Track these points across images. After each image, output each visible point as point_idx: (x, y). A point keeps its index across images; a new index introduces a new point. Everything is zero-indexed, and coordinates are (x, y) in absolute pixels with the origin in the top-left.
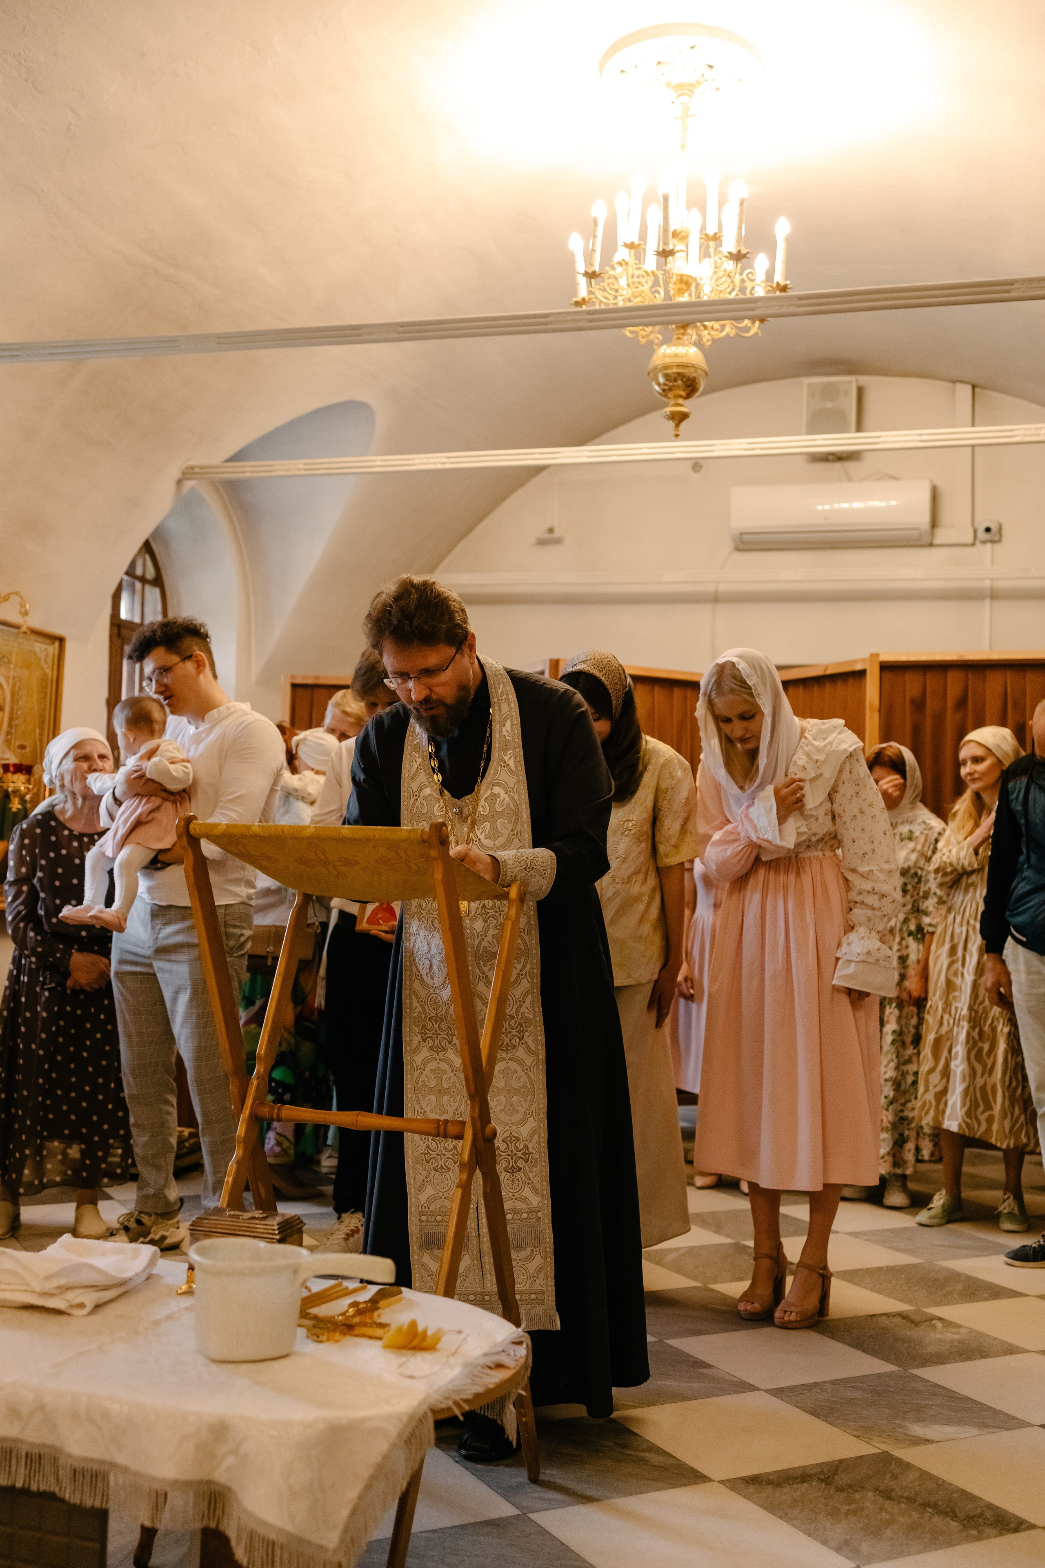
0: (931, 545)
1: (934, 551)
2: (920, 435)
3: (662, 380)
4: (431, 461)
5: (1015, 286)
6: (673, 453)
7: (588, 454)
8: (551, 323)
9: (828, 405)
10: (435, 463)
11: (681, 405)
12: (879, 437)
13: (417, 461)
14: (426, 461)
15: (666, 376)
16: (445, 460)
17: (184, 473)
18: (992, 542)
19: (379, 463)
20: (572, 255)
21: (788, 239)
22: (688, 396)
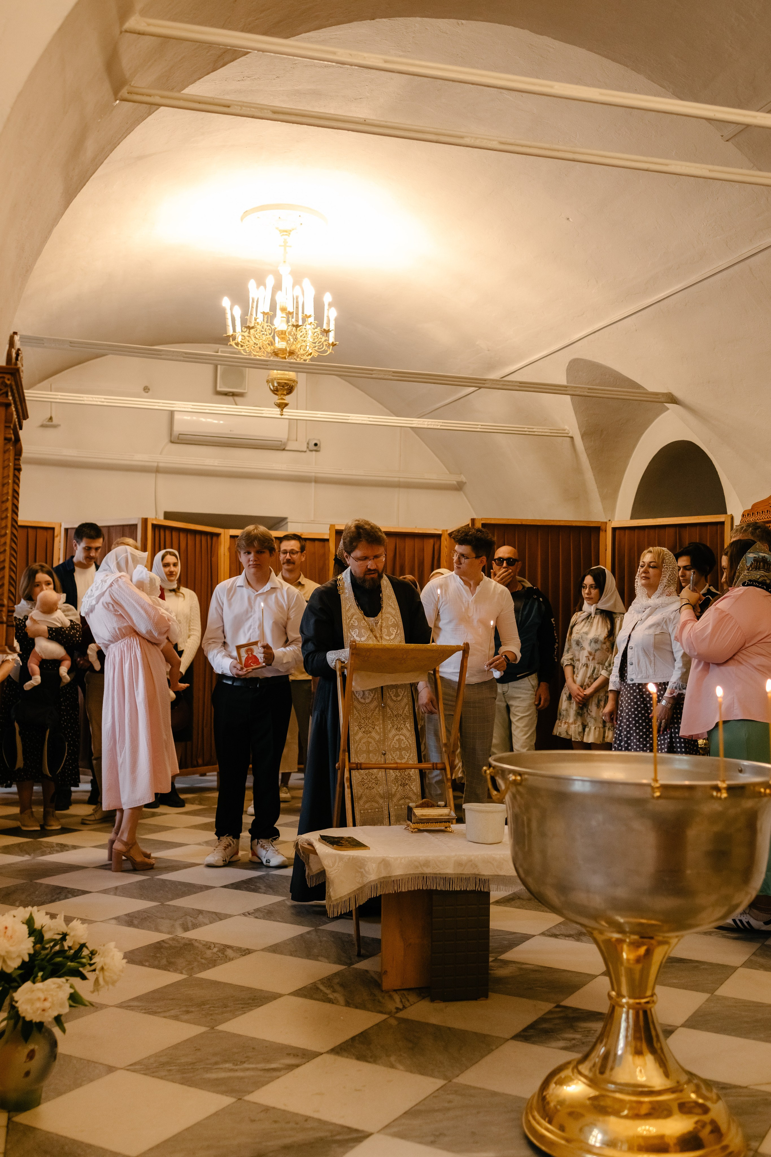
0: (284, 450)
1: (284, 453)
2: (369, 418)
3: (276, 384)
4: (94, 399)
6: (241, 412)
10: (96, 401)
11: (284, 399)
13: (86, 399)
14: (91, 399)
16: (103, 400)
18: (316, 451)
19: (60, 397)
21: (336, 320)
22: (288, 395)
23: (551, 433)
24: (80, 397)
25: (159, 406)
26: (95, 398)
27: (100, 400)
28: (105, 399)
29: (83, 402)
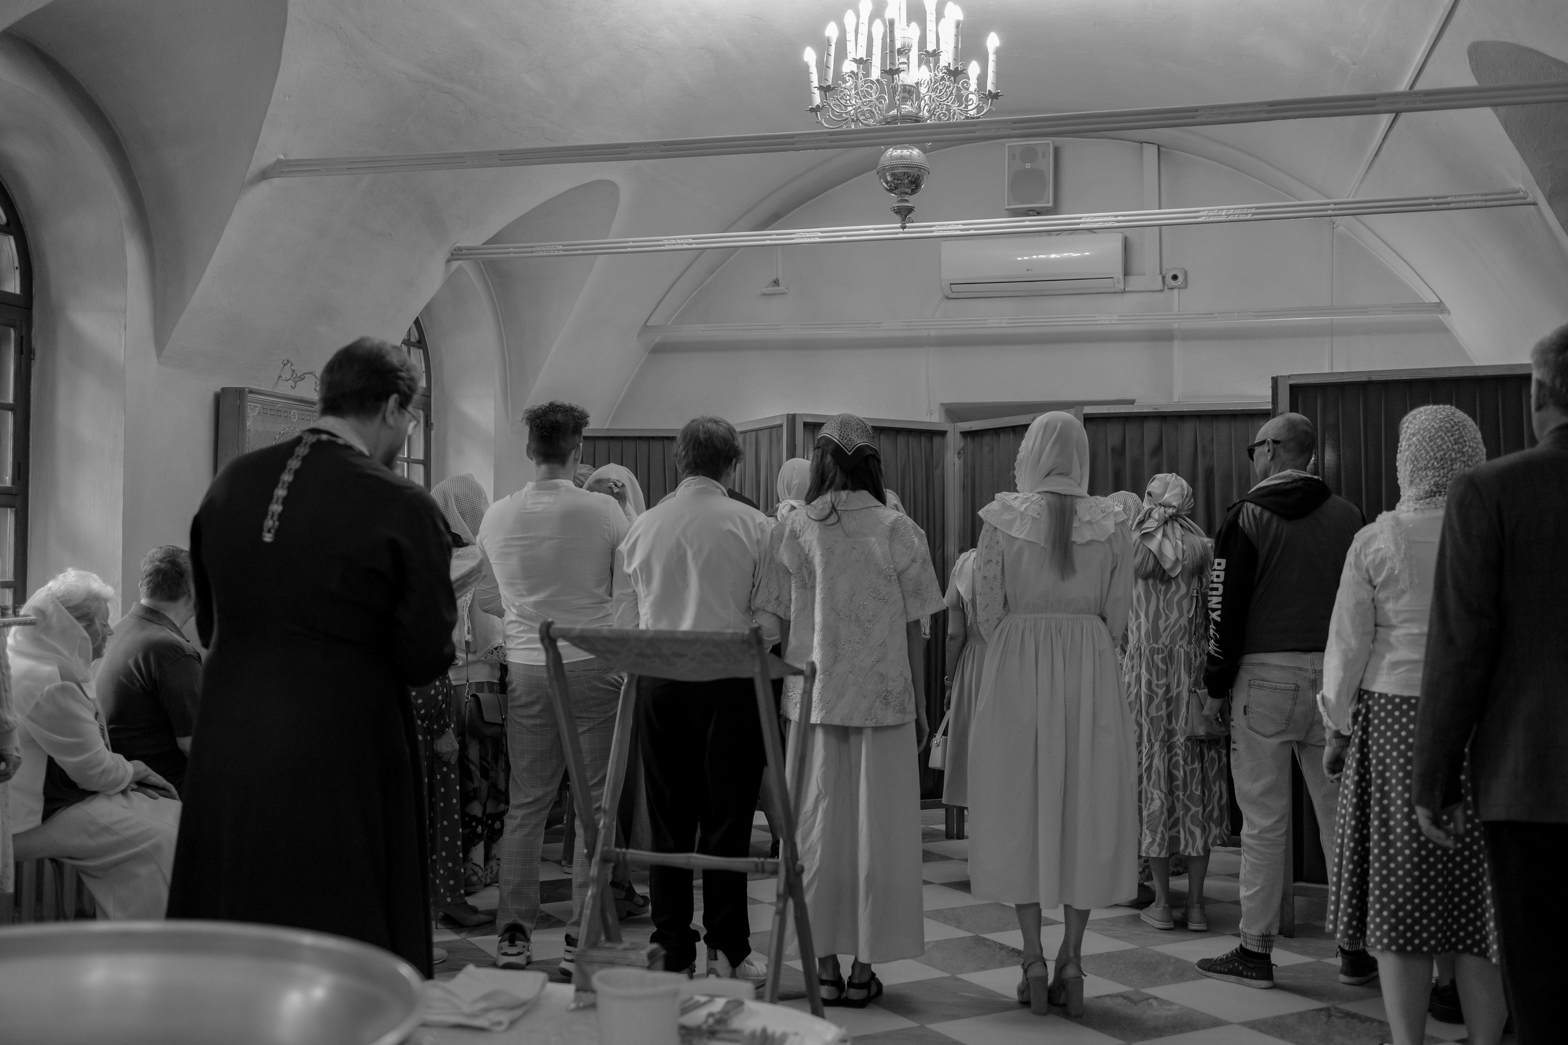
0: (1124, 292)
1: (1127, 296)
2: (1117, 216)
4: (679, 241)
5: (1200, 113)
7: (820, 234)
8: (797, 142)
9: (1028, 166)
10: (682, 244)
11: (907, 201)
12: (1080, 218)
14: (674, 242)
15: (893, 175)
16: (691, 241)
17: (452, 255)
18: (1179, 288)
20: (807, 67)
22: (914, 192)
23: (1486, 201)
24: (659, 241)
25: (771, 240)
26: (680, 239)
27: (686, 241)
28: (693, 239)
29: (663, 248)
